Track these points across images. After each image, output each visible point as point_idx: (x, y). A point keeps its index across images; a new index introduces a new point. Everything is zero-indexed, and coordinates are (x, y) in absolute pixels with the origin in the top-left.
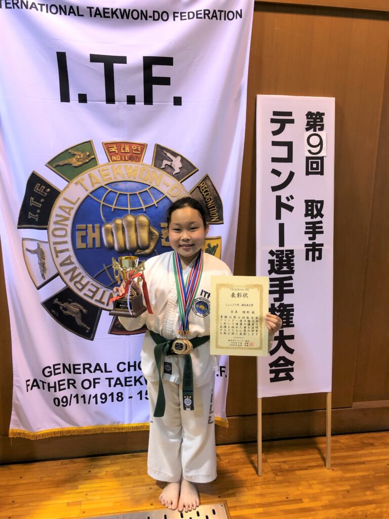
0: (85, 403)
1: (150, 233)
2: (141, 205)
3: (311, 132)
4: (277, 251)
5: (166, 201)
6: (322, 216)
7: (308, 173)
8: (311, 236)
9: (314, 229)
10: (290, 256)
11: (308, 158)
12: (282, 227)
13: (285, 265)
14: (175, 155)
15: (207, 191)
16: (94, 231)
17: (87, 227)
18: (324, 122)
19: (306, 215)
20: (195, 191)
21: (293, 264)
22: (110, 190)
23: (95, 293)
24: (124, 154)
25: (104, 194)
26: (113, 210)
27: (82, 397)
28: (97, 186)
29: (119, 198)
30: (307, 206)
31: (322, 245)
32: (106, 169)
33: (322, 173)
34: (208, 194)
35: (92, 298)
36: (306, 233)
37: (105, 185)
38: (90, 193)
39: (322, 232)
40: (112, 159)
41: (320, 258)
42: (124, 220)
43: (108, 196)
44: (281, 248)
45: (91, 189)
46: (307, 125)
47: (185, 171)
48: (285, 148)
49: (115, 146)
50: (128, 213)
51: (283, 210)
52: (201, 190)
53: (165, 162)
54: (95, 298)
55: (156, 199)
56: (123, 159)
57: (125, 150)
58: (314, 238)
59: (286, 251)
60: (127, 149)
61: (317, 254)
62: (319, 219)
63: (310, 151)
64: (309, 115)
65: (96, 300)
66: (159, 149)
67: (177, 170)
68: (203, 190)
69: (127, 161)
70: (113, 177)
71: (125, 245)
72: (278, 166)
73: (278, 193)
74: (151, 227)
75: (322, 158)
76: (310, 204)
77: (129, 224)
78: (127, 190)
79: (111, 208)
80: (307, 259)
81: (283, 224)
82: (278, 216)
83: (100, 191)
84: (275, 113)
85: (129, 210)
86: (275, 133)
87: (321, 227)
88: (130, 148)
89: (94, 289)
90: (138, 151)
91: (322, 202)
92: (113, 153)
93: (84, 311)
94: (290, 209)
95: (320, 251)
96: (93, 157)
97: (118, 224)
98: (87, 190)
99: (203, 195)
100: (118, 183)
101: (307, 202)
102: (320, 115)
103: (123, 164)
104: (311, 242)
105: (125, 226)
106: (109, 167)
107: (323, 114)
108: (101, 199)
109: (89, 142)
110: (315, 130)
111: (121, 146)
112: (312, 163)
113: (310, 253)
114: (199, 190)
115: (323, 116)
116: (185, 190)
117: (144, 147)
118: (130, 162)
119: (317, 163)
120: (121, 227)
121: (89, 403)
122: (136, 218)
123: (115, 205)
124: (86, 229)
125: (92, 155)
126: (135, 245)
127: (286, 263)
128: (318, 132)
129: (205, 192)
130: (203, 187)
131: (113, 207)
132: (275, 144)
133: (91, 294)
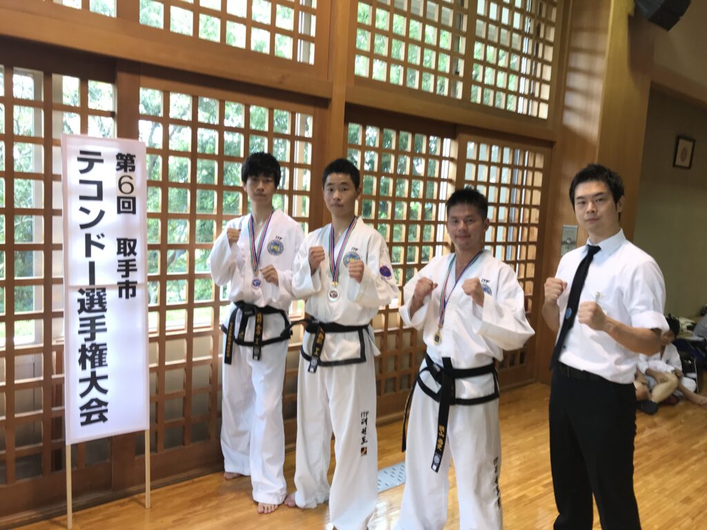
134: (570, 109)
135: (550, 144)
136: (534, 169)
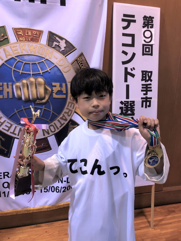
0: (5, 196)
1: (46, 89)
2: (39, 71)
3: (146, 29)
4: (125, 102)
5: (55, 68)
6: (151, 81)
7: (143, 54)
8: (145, 92)
9: (146, 89)
10: (132, 104)
11: (144, 45)
12: (128, 86)
13: (129, 110)
14: (62, 38)
15: (82, 63)
16: (8, 87)
17: (3, 84)
18: (154, 23)
19: (142, 80)
20: (75, 63)
21: (134, 110)
22: (18, 60)
23: (9, 128)
24: (28, 37)
25: (14, 63)
26: (20, 74)
27: (3, 193)
28: (9, 57)
29: (25, 66)
30: (143, 74)
31: (151, 98)
32: (16, 46)
33: (151, 54)
34: (83, 65)
35: (8, 131)
36: (142, 91)
37: (15, 57)
38: (5, 62)
39: (151, 91)
40: (19, 40)
41: (149, 106)
42: (28, 80)
43: (17, 64)
44: (127, 100)
45: (6, 59)
46: (143, 25)
47: (68, 49)
48: (130, 38)
49: (21, 31)
50: (31, 76)
51: (129, 76)
52: (78, 62)
53: (55, 43)
54: (10, 131)
55: (49, 67)
56: (27, 40)
57: (28, 34)
58: (146, 94)
59: (130, 101)
60: (30, 33)
61: (148, 103)
62: (149, 82)
63: (145, 41)
64: (145, 18)
65: (11, 132)
66: (51, 35)
67: (63, 49)
68: (79, 62)
69: (29, 41)
70: (20, 52)
71: (29, 97)
72: (126, 49)
73: (126, 66)
74: (46, 85)
75: (152, 45)
76: (144, 73)
77: (31, 83)
78: (30, 61)
79: (19, 72)
80: (142, 106)
81: (128, 85)
82: (126, 80)
83: (12, 61)
84: (125, 15)
85: (31, 74)
86: (124, 28)
87: (151, 88)
88: (32, 33)
89: (9, 125)
90: (37, 35)
91: (151, 72)
92: (20, 35)
93: (3, 139)
94: (133, 76)
95: (150, 102)
96: (6, 37)
97: (24, 83)
98: (2, 60)
99: (80, 66)
100: (24, 56)
101: (143, 72)
102: (151, 18)
103: (27, 43)
104: (145, 96)
105: (28, 84)
106: (18, 45)
107: (153, 18)
108: (12, 66)
109: (3, 27)
110: (148, 28)
111: (25, 31)
112: (146, 48)
113: (144, 103)
114: (77, 62)
115: (153, 19)
116: (68, 62)
117: (41, 32)
118: (32, 42)
119: (149, 48)
120: (26, 85)
121: (8, 197)
122: (36, 80)
123: (22, 71)
124: (2, 86)
125: (5, 36)
126: (36, 97)
127: (130, 109)
128: (150, 29)
129: (80, 64)
130: (79, 60)
131: (21, 71)
132: (124, 35)
133: (7, 129)
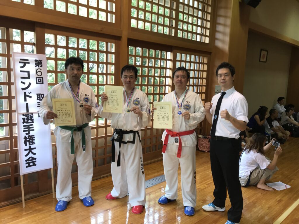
134: (217, 39)
135: (210, 53)
136: (203, 64)
